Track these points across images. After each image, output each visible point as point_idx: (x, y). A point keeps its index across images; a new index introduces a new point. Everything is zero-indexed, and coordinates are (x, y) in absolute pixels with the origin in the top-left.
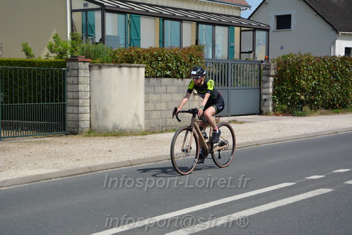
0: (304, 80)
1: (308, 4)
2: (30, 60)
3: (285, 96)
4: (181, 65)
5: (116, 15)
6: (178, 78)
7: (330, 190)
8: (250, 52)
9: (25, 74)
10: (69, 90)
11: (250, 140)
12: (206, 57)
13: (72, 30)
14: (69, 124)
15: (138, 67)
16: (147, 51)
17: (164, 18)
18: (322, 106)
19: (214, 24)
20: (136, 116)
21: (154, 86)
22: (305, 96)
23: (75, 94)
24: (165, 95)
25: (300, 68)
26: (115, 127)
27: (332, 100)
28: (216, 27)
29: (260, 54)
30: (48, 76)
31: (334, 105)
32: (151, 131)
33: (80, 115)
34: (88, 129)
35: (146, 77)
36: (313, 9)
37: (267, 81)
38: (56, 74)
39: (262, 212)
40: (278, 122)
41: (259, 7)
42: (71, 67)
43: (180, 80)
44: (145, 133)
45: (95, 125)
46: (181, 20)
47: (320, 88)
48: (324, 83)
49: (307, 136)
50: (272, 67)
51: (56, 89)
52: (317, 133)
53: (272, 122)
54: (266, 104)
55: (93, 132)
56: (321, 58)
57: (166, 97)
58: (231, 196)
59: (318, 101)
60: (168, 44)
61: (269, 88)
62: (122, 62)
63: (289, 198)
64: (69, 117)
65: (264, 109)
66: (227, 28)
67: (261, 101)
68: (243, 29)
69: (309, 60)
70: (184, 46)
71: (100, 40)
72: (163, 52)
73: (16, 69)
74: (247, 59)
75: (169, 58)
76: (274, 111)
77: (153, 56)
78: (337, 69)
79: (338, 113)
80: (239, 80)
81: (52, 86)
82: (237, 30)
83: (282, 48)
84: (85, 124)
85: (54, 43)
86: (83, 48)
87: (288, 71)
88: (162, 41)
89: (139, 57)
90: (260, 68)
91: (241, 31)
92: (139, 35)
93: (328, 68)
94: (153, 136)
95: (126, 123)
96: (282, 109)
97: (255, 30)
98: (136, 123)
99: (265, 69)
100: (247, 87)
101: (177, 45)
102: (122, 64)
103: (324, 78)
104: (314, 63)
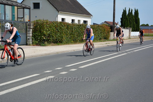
0: (45, 31)
3: (37, 38)
7: (54, 77)
8: (22, 18)
18: (53, 42)
19: (5, 4)
22: (46, 38)
25: (43, 26)
27: (57, 40)
28: (6, 6)
31: (57, 42)
36: (49, 1)
37: (30, 31)
39: (24, 87)
40: (34, 48)
47: (52, 35)
48: (53, 32)
49: (46, 54)
50: (31, 25)
52: (50, 53)
53: (31, 48)
54: (29, 41)
56: (52, 22)
58: (11, 81)
59: (51, 40)
61: (30, 34)
65: (28, 43)
66: (11, 6)
67: (27, 40)
68: (18, 7)
69: (47, 23)
76: (33, 43)
78: (58, 27)
79: (59, 45)
82: (16, 8)
83: (36, 17)
87: (38, 27)
90: (26, 25)
91: (18, 8)
93: (55, 26)
96: (36, 43)
97: (24, 8)
103: (53, 30)
104: (49, 24)
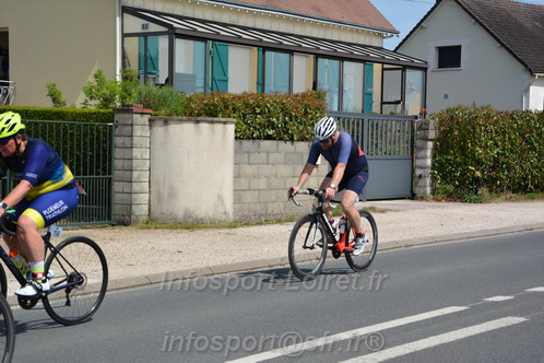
0: (481, 147)
1: (488, 31)
2: (59, 109)
3: (451, 171)
4: (291, 120)
5: (191, 43)
6: (285, 141)
7: (522, 319)
8: (397, 103)
9: (51, 130)
10: (117, 156)
11: (396, 238)
12: (329, 109)
13: (124, 65)
14: (117, 209)
15: (225, 123)
16: (239, 98)
17: (265, 48)
18: (509, 188)
19: (342, 59)
20: (220, 198)
21: (248, 153)
22: (483, 172)
23: (126, 163)
24: (265, 166)
25: (474, 128)
26: (188, 215)
27: (524, 179)
28: (346, 63)
29: (413, 107)
30: (85, 135)
31: (527, 186)
32: (243, 221)
33: (134, 196)
34: (145, 218)
35: (236, 138)
36: (496, 38)
37: (424, 148)
38: (98, 131)
39: (416, 352)
40: (440, 211)
41: (411, 33)
42: (121, 122)
43: (289, 143)
44: (233, 225)
45: (156, 212)
46: (291, 52)
47: (506, 160)
48: (512, 151)
49: (485, 233)
50: (431, 126)
51: (98, 155)
52: (500, 229)
53: (430, 210)
54: (421, 183)
55: (153, 222)
56: (507, 114)
57: (267, 169)
59: (501, 179)
60: (270, 88)
61: (425, 157)
62: (199, 115)
63: (459, 331)
64: (117, 198)
65: (417, 191)
66: (362, 65)
67: (414, 179)
68: (386, 66)
69: (488, 117)
70: (295, 91)
71: (167, 81)
72: (263, 100)
73: (36, 124)
74: (392, 113)
75: (272, 109)
76: (433, 193)
77: (247, 105)
78: (531, 132)
79: (533, 199)
80: (379, 146)
81: (92, 151)
82: (377, 67)
83: (446, 97)
84: (141, 210)
85: (95, 84)
86: (140, 93)
87: (456, 133)
88: (261, 83)
89: (226, 107)
90: (413, 127)
91: (383, 69)
92: (225, 75)
93: (520, 129)
94: (246, 229)
95: (204, 209)
96: (446, 192)
97: (404, 68)
98: (221, 209)
99: (420, 128)
100: (392, 156)
101: (284, 90)
102: (199, 118)
103: (512, 144)
104: (496, 121)
